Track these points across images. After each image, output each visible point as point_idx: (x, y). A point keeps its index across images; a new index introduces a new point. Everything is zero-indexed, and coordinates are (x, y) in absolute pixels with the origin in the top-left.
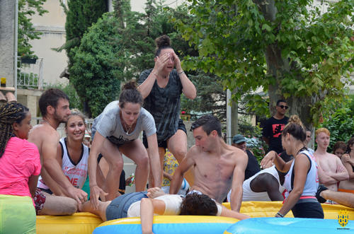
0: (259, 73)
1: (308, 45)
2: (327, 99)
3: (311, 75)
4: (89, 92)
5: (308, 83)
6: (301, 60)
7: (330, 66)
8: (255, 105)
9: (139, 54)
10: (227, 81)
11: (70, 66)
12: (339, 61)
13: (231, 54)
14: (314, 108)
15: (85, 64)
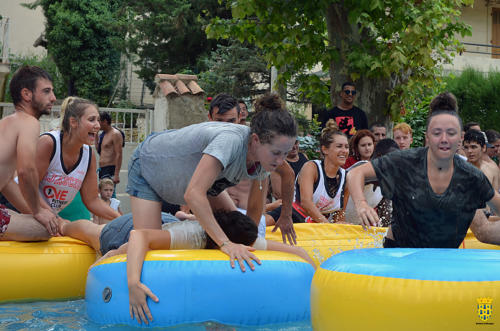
0: (317, 44)
1: (386, 5)
2: (411, 83)
3: (390, 48)
4: (75, 68)
5: (385, 59)
6: (376, 26)
7: (416, 35)
8: (311, 88)
9: (147, 14)
10: (271, 55)
11: (48, 30)
12: (428, 29)
13: (277, 16)
14: (393, 94)
15: (70, 28)
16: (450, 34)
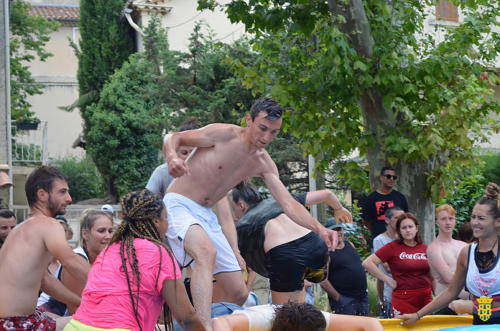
0: (352, 130)
1: (419, 88)
2: (449, 163)
3: (426, 130)
4: (114, 167)
5: (421, 141)
6: (411, 110)
7: (451, 117)
8: (349, 175)
9: (183, 110)
10: (308, 143)
11: (86, 131)
12: (463, 109)
13: (311, 105)
14: (432, 176)
15: (107, 128)
16: (485, 113)
